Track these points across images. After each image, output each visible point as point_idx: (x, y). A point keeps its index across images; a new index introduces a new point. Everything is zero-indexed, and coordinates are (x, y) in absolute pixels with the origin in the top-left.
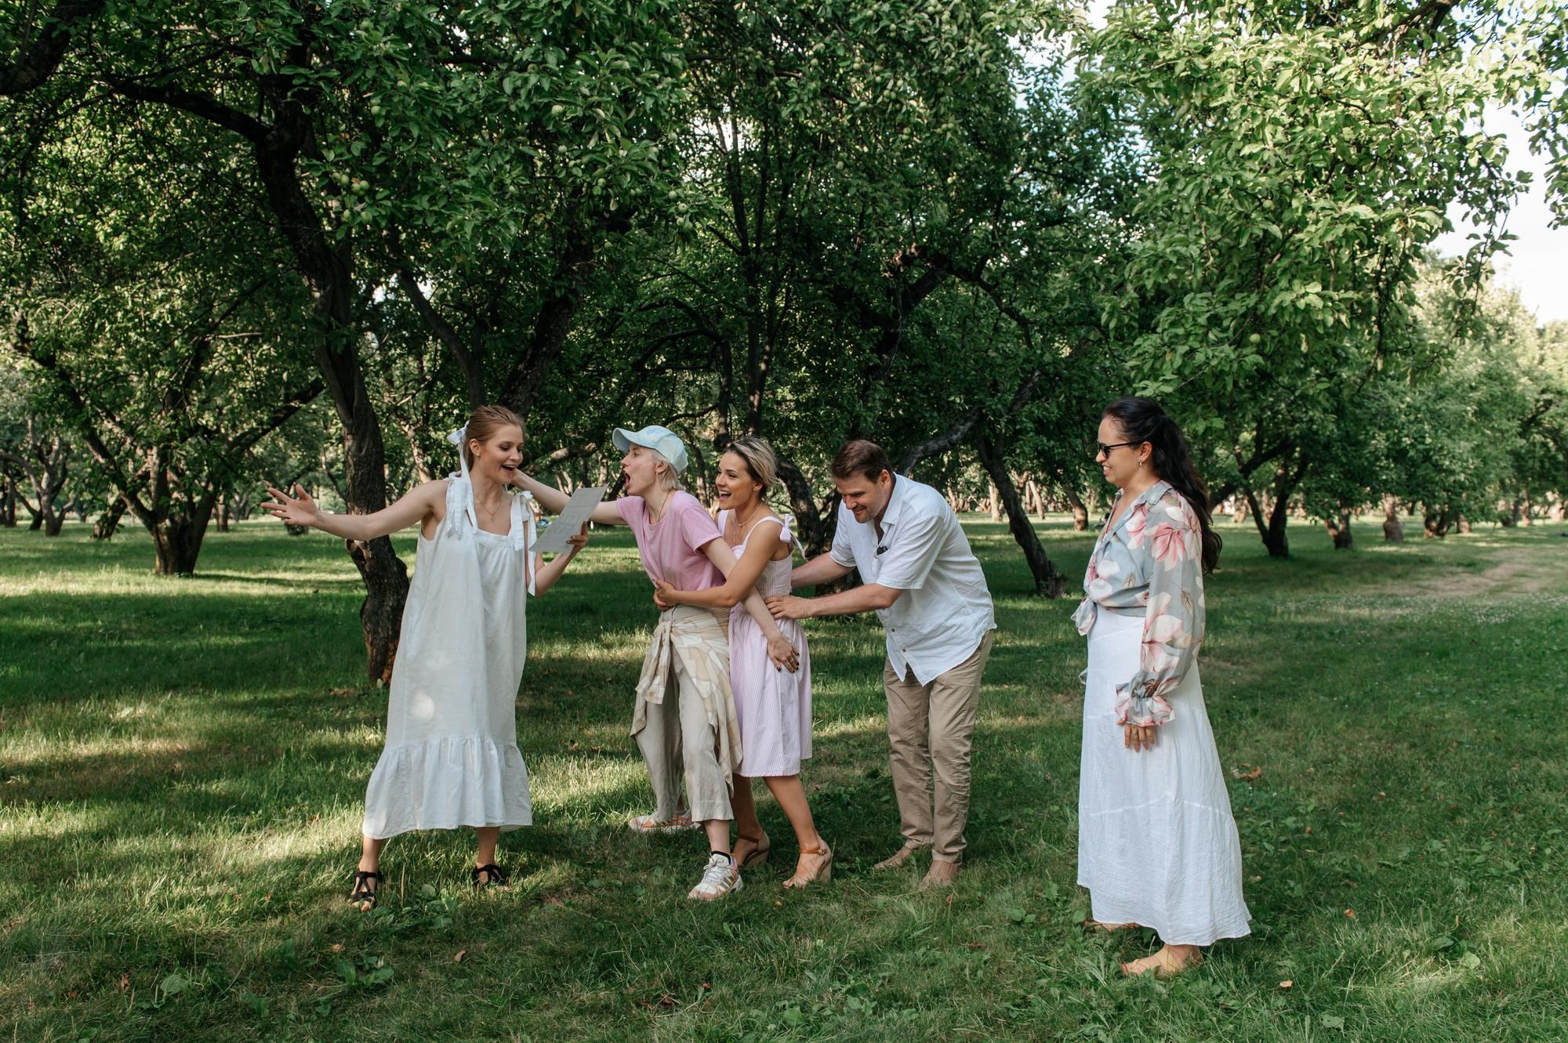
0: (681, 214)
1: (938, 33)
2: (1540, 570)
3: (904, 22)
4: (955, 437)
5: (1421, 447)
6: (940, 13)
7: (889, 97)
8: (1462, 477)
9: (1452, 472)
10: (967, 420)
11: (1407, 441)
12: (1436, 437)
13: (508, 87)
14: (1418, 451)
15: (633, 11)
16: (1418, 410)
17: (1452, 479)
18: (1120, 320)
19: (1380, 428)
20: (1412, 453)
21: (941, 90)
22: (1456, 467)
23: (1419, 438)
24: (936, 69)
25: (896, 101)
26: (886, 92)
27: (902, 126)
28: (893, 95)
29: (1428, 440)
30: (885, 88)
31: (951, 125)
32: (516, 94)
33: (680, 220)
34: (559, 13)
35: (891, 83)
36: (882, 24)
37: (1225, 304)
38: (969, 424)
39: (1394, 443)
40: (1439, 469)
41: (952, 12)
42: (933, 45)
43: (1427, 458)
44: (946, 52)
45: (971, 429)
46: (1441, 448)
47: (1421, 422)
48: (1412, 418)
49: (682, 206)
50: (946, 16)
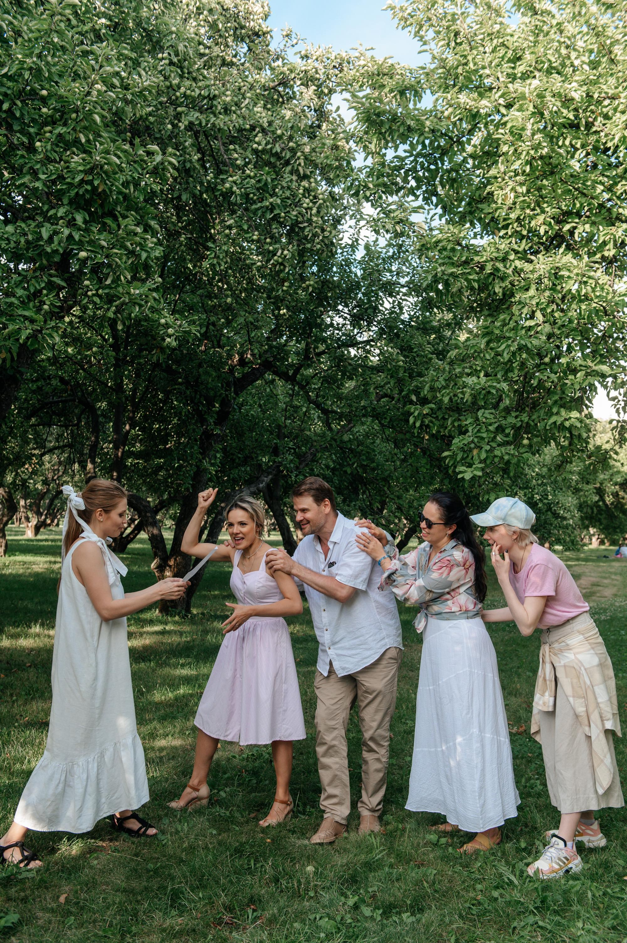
0: (169, 336)
1: (310, 221)
2: (606, 581)
3: (289, 212)
4: (261, 485)
5: (546, 501)
6: (311, 209)
7: (277, 261)
8: (571, 522)
9: (565, 519)
10: (269, 473)
11: (537, 497)
12: (555, 495)
13: (45, 235)
14: (544, 504)
15: (134, 191)
16: (544, 477)
17: (565, 523)
18: (422, 421)
19: (520, 488)
20: (540, 505)
21: (306, 258)
22: (567, 515)
23: (545, 496)
24: (309, 246)
25: (281, 264)
26: (276, 258)
27: (284, 281)
28: (280, 260)
29: (550, 497)
30: (275, 255)
31: (312, 283)
32: (50, 240)
33: (168, 340)
34: (89, 188)
35: (280, 252)
36: (276, 212)
38: (270, 477)
39: (529, 498)
40: (556, 515)
41: (318, 208)
42: (307, 230)
43: (549, 509)
44: (315, 235)
45: (271, 480)
46: (558, 503)
47: (545, 485)
48: (540, 482)
49: (170, 331)
50: (314, 211)
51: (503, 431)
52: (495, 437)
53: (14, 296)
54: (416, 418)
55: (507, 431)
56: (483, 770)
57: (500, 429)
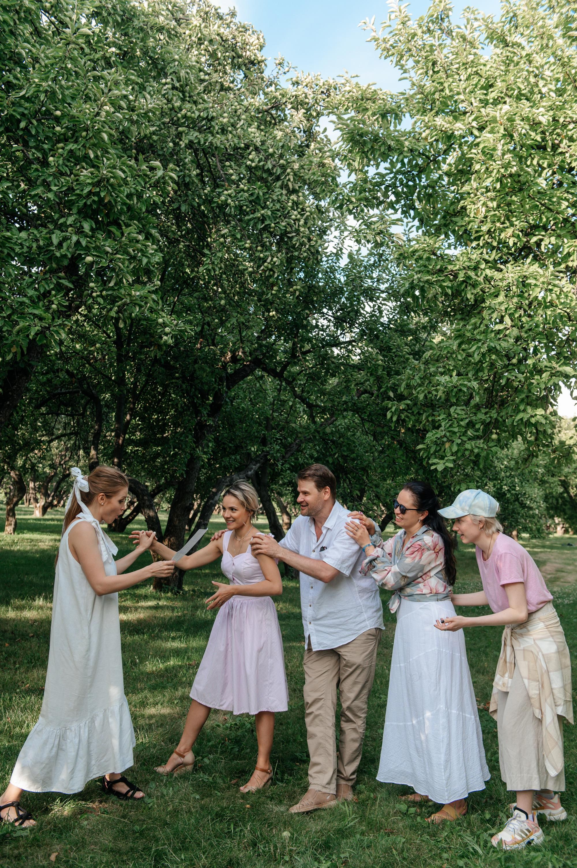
1: (298, 232)
3: (278, 223)
4: (250, 473)
5: (513, 492)
6: (299, 220)
7: (267, 267)
8: (537, 512)
9: (531, 508)
10: (257, 462)
11: (506, 488)
12: (522, 486)
13: (55, 241)
14: (512, 494)
15: (137, 203)
16: (512, 469)
17: (531, 512)
18: (399, 416)
19: (490, 479)
20: (508, 495)
21: (293, 265)
22: (534, 505)
23: (512, 487)
24: (296, 254)
25: (271, 270)
26: (266, 264)
27: (273, 285)
28: (270, 266)
29: (518, 488)
30: (265, 261)
31: (299, 287)
32: (60, 245)
34: (96, 199)
35: (270, 259)
36: (267, 222)
37: (475, 414)
38: (258, 465)
39: (498, 489)
40: (523, 506)
41: (305, 220)
42: (295, 239)
43: (517, 499)
44: (302, 244)
45: (259, 468)
46: (525, 494)
47: (513, 477)
48: (508, 474)
50: (302, 222)
51: (474, 426)
52: (466, 432)
53: (25, 296)
54: (393, 414)
55: (477, 426)
56: (449, 744)
57: (471, 425)
